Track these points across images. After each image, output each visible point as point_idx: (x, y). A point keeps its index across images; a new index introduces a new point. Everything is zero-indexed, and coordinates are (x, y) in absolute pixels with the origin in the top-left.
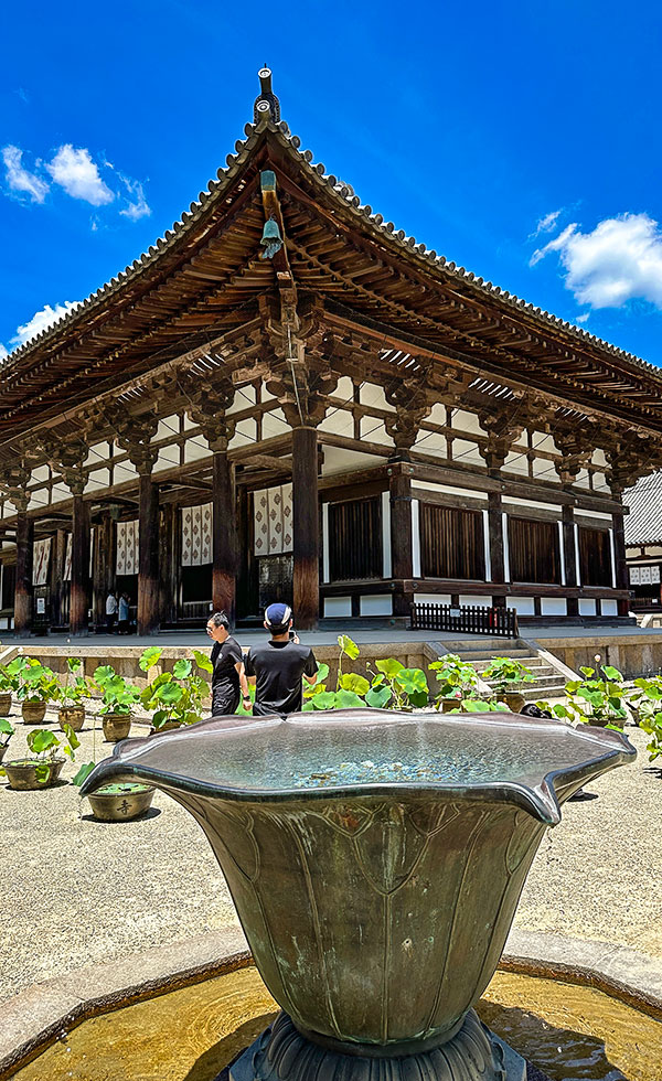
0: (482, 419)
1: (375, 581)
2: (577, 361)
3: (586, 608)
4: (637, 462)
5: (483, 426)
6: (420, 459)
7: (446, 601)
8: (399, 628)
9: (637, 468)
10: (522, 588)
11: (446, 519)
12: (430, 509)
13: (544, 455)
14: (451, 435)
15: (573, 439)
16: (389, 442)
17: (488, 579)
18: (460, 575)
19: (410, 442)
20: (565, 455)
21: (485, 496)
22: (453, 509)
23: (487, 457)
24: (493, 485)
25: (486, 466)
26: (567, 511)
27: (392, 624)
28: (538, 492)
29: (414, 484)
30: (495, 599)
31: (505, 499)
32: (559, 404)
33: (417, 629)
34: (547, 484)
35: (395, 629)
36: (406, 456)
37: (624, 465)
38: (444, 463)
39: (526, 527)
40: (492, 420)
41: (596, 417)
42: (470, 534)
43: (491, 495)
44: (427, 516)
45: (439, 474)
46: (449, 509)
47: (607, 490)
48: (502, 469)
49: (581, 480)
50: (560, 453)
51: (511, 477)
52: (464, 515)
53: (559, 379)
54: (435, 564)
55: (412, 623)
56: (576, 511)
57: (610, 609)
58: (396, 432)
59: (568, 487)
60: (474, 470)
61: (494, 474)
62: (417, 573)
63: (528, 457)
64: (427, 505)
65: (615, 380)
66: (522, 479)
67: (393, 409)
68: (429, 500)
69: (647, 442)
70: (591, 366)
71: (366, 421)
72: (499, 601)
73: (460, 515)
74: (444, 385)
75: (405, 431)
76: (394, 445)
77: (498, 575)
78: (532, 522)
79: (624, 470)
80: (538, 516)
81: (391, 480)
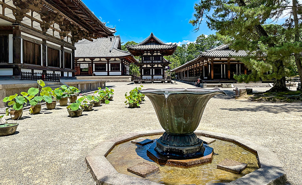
0: (41, 16)
1: (6, 64)
2: (77, 7)
3: (65, 74)
4: (79, 36)
5: (41, 18)
6: (24, 25)
7: (30, 71)
8: (16, 80)
9: (79, 37)
10: (51, 68)
11: (30, 46)
12: (26, 42)
13: (57, 30)
14: (33, 20)
15: (65, 27)
16: (14, 18)
17: (42, 65)
18: (34, 63)
19: (21, 19)
20: (62, 31)
21: (41, 40)
22: (33, 43)
23: (43, 28)
24: (44, 37)
25: (42, 31)
26: (62, 47)
27: (13, 78)
28: (56, 41)
29: (22, 33)
30: (43, 71)
31: (47, 42)
32: (65, 17)
33: (23, 80)
34: (57, 39)
35: (14, 80)
36: (19, 23)
37: (76, 36)
38: (31, 28)
39: (52, 50)
40: (44, 17)
41: (73, 22)
42: (37, 51)
43: (43, 40)
44: (25, 44)
45: (30, 31)
46: (31, 42)
47: (71, 42)
48: (46, 32)
49: (65, 39)
50: (60, 30)
51: (48, 35)
52: (35, 44)
53: (71, 11)
54: (27, 59)
55: (22, 78)
56: (64, 48)
57: (70, 75)
58: (16, 15)
59: (62, 40)
60: (39, 31)
61: (44, 34)
62: (22, 62)
63: (53, 30)
64: (25, 40)
65: (84, 14)
66: (51, 36)
67: (15, 7)
68: (26, 39)
69: (83, 31)
70: (80, 9)
71: (6, 10)
72: (44, 71)
73: (34, 45)
74: (36, 4)
75: (20, 15)
76: (15, 19)
77: (44, 64)
78: (53, 49)
79: (76, 38)
80: (55, 48)
81: (14, 31)
